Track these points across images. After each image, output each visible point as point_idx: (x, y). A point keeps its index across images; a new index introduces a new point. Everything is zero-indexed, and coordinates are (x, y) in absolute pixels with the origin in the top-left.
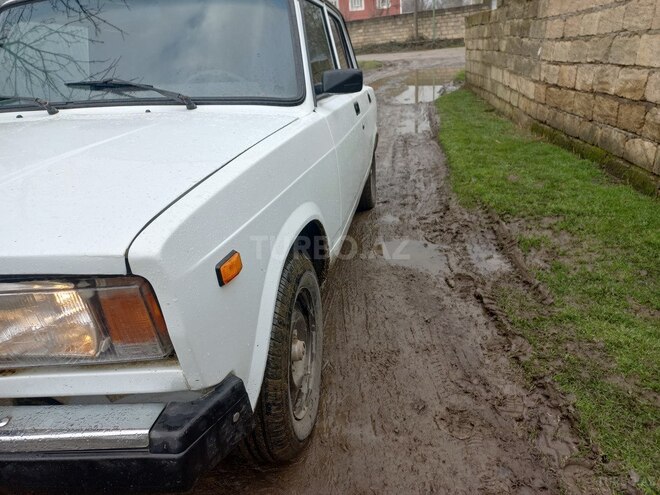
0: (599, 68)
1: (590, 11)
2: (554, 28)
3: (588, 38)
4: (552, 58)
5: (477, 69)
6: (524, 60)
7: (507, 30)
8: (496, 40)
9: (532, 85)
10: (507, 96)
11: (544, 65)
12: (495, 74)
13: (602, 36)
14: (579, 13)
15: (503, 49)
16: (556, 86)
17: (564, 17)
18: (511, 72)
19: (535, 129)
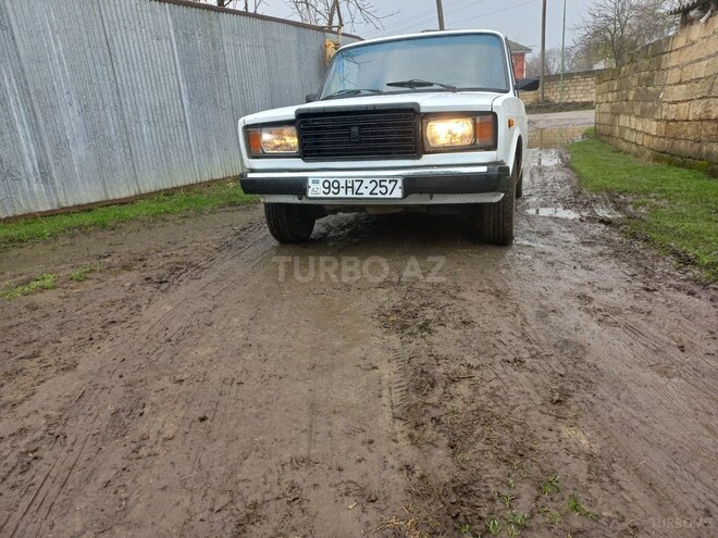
0: (705, 101)
1: (700, 60)
2: (674, 76)
3: (697, 80)
4: (671, 99)
5: (605, 119)
6: (647, 103)
7: (634, 82)
8: (624, 92)
9: (654, 124)
10: (633, 137)
11: (665, 106)
12: (623, 121)
13: (707, 78)
14: (692, 62)
15: (631, 98)
16: (674, 120)
17: (680, 67)
18: (637, 117)
19: (657, 159)
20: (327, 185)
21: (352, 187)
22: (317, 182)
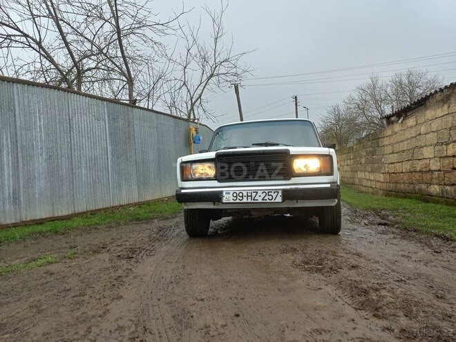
0: (411, 162)
1: (403, 141)
2: (388, 149)
3: (404, 151)
4: (390, 162)
5: (348, 175)
6: (375, 165)
7: (364, 154)
8: (358, 159)
9: (382, 175)
10: (369, 184)
11: (386, 165)
12: (360, 175)
13: (409, 150)
14: (397, 142)
15: (363, 162)
16: (393, 173)
17: (392, 145)
18: (369, 172)
19: (387, 195)
20: (235, 195)
21: (251, 196)
22: (229, 193)
